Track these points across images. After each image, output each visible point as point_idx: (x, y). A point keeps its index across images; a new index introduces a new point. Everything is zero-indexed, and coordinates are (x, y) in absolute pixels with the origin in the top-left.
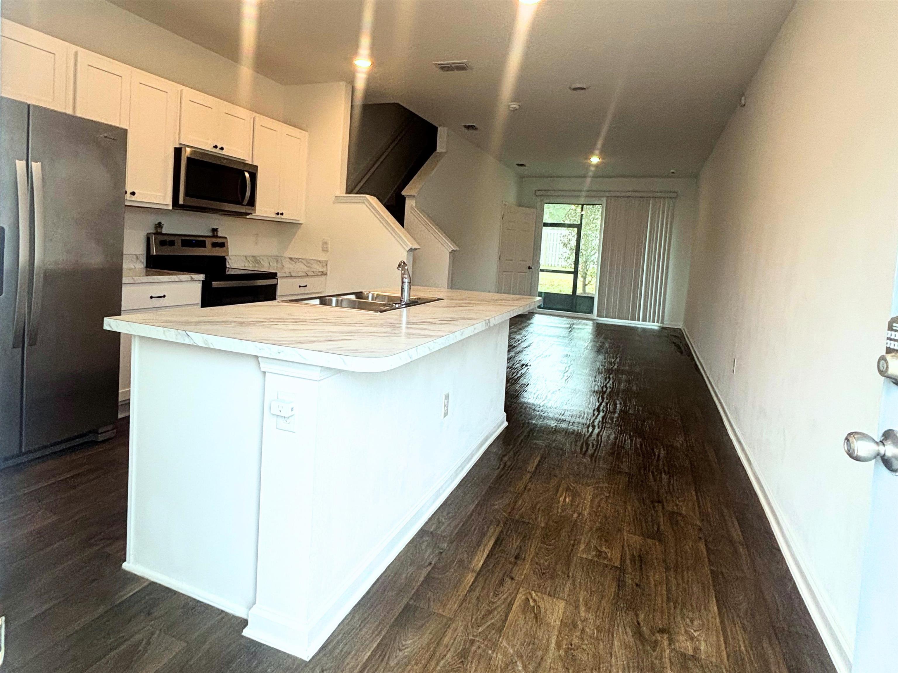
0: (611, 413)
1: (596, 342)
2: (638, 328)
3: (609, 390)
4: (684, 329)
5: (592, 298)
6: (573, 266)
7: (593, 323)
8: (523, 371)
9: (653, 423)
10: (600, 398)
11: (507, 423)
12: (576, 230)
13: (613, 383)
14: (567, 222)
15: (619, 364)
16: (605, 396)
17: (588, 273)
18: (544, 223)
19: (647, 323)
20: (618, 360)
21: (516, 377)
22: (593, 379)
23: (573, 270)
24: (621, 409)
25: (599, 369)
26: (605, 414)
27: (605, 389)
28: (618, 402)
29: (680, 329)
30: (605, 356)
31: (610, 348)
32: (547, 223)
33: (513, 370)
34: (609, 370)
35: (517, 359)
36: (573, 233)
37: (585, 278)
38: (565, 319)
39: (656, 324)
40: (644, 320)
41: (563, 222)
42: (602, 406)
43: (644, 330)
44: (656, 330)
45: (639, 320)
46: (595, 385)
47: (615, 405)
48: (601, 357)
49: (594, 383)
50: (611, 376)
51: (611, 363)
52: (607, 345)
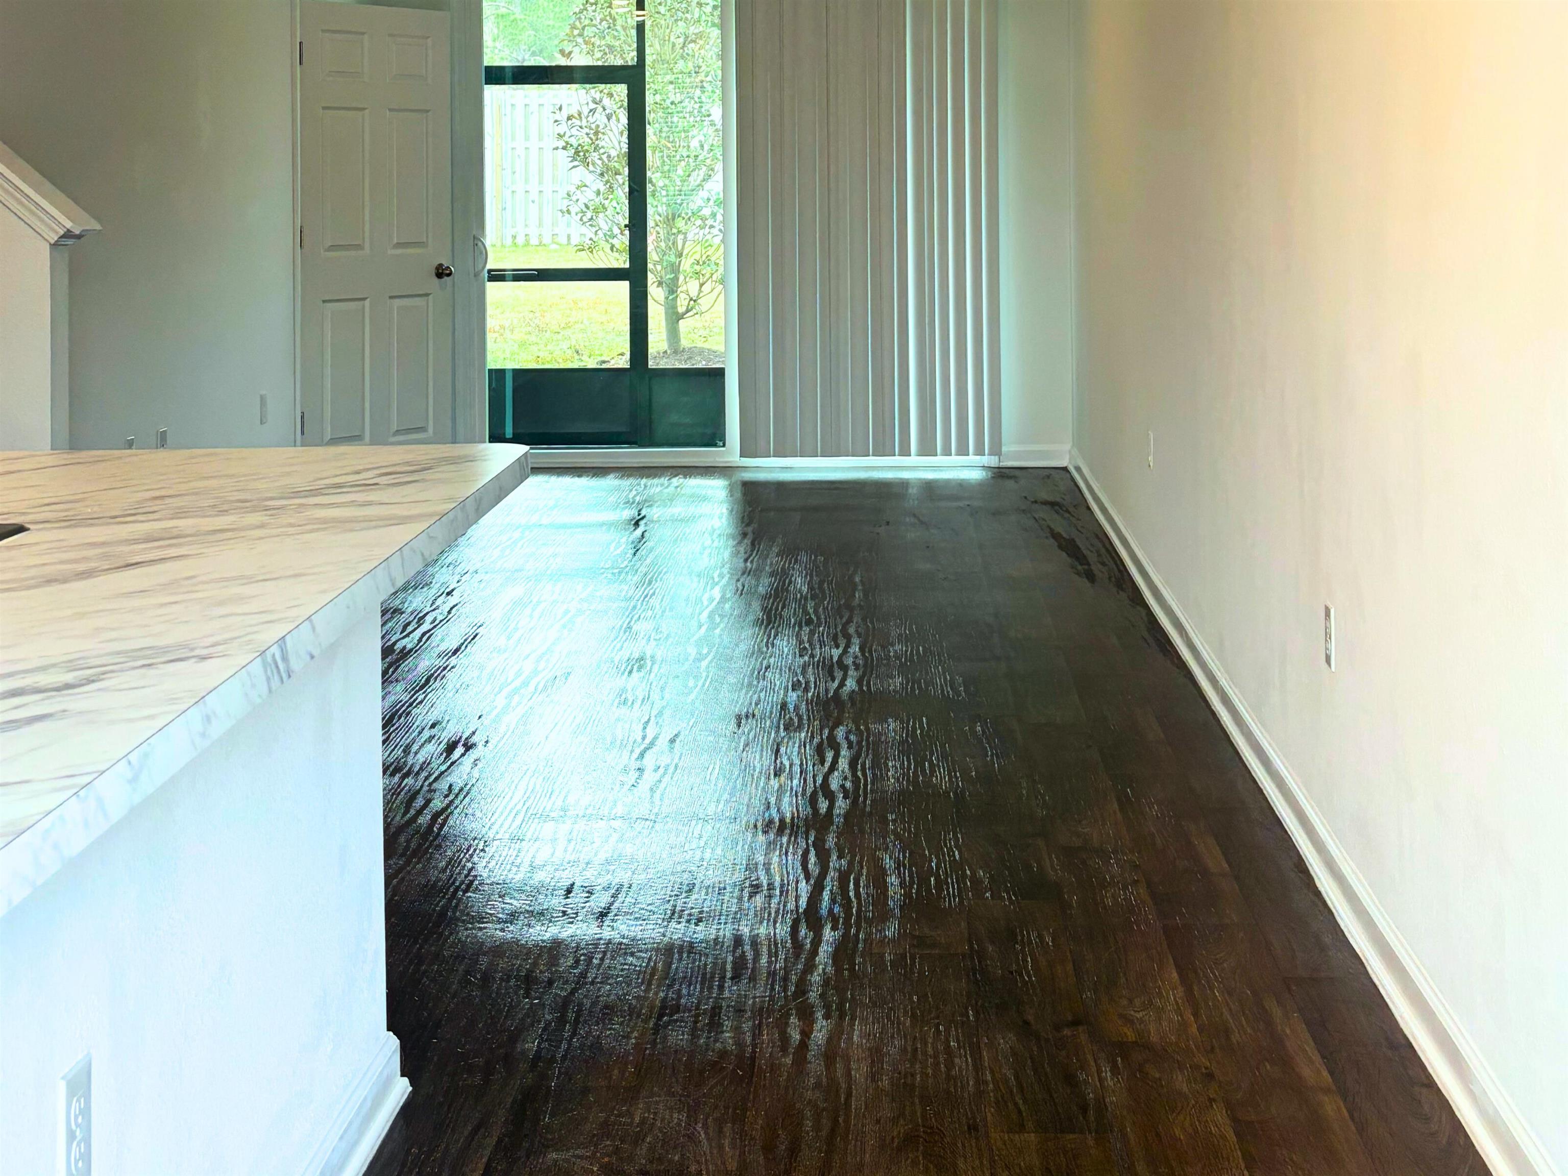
0: (870, 922)
1: (755, 573)
2: (904, 484)
3: (841, 805)
4: (1078, 469)
5: (718, 374)
6: (623, 240)
7: (731, 489)
8: (457, 777)
9: (1049, 940)
10: (812, 858)
11: (406, 1080)
12: (621, 90)
13: (853, 764)
14: (580, 59)
15: (867, 669)
16: (831, 841)
17: (686, 265)
18: (489, 69)
19: (940, 460)
20: (855, 649)
21: (424, 819)
22: (767, 759)
23: (622, 261)
24: (908, 895)
25: (784, 706)
26: (846, 935)
27: (823, 805)
28: (888, 863)
29: (1065, 469)
30: (798, 635)
31: (816, 594)
32: (501, 69)
33: (409, 781)
34: (827, 703)
35: (422, 716)
36: (606, 101)
37: (672, 289)
38: (610, 482)
39: (973, 459)
40: (927, 449)
41: (563, 62)
42: (826, 895)
43: (930, 489)
44: (981, 484)
45: (905, 452)
46: (781, 790)
47: (879, 879)
48: (785, 645)
49: (774, 783)
50: (840, 733)
51: (828, 669)
52: (800, 583)
